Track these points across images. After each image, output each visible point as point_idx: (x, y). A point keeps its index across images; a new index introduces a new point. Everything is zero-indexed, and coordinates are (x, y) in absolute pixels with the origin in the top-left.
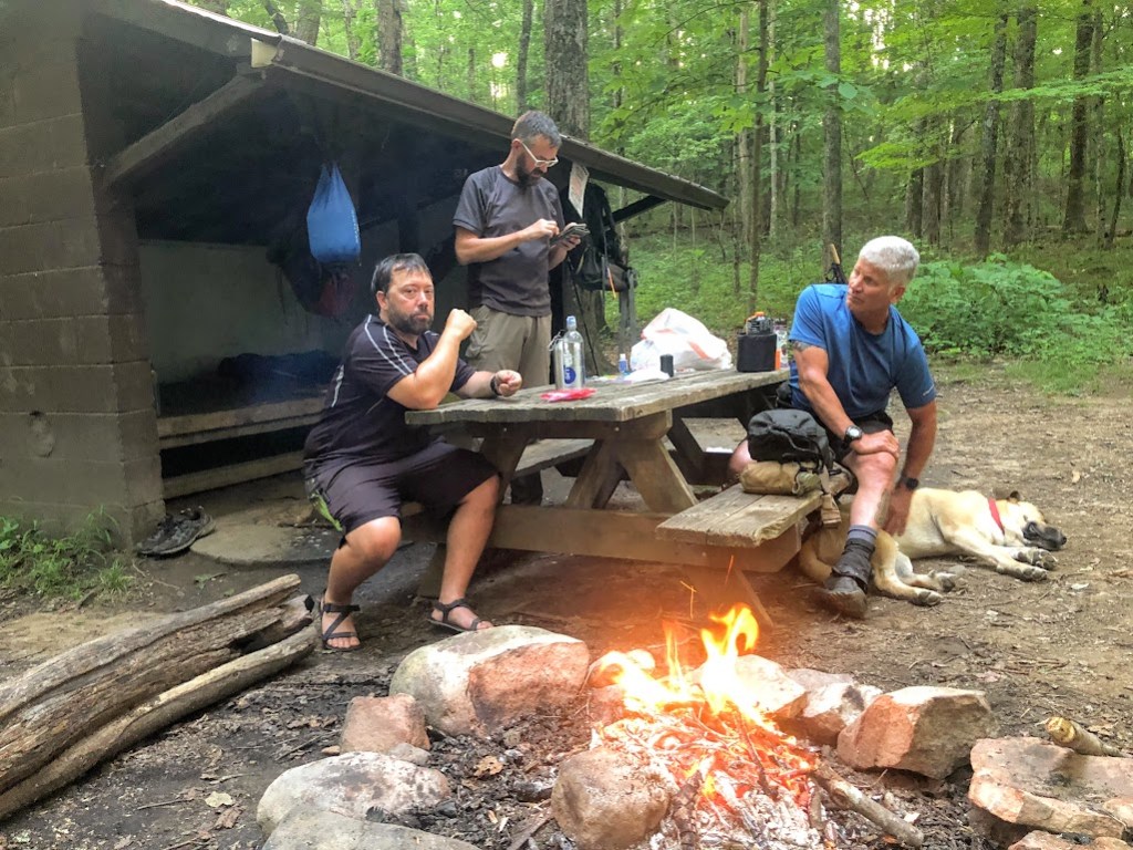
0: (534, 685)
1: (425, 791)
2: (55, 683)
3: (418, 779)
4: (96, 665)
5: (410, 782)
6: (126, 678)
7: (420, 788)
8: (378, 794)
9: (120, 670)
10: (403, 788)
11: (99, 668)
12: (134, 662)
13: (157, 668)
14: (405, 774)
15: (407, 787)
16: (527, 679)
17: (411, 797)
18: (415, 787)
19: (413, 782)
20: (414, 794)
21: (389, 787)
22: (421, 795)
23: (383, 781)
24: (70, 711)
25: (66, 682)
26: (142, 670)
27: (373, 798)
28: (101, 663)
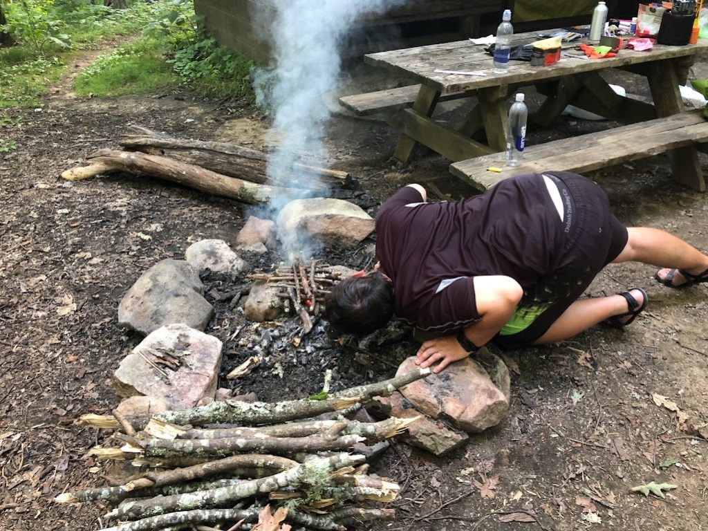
0: (333, 234)
1: (235, 268)
2: (207, 148)
3: (235, 262)
4: (223, 151)
5: (231, 262)
6: (231, 164)
7: (234, 266)
8: (215, 263)
9: (231, 159)
10: (227, 263)
11: (224, 153)
12: (238, 160)
13: (247, 169)
14: (231, 258)
15: (228, 264)
16: (330, 231)
17: (228, 268)
18: (232, 265)
19: (232, 263)
20: (230, 268)
21: (221, 262)
22: (232, 269)
23: (221, 258)
24: (206, 160)
25: (211, 150)
26: (240, 165)
27: (213, 264)
28: (226, 152)
